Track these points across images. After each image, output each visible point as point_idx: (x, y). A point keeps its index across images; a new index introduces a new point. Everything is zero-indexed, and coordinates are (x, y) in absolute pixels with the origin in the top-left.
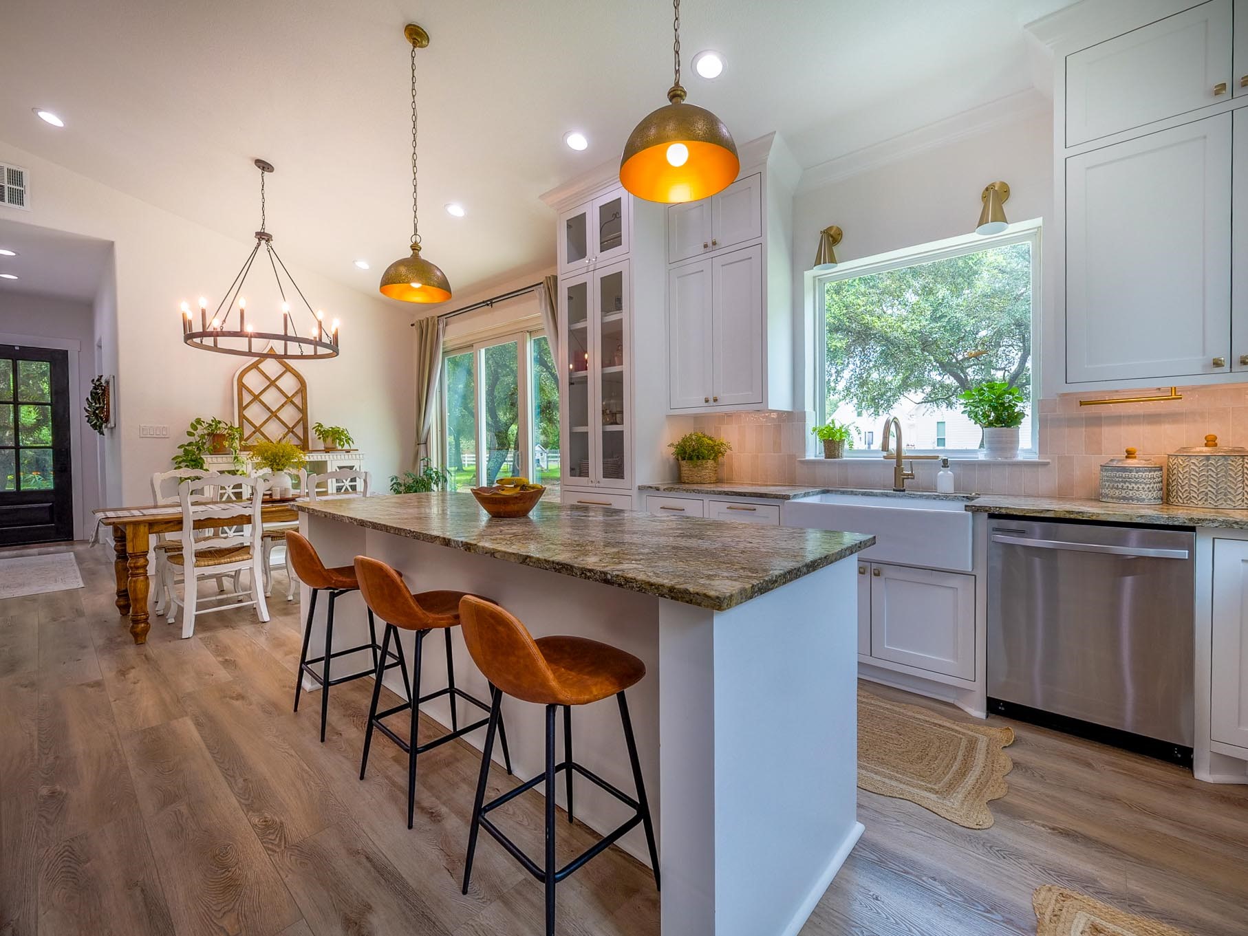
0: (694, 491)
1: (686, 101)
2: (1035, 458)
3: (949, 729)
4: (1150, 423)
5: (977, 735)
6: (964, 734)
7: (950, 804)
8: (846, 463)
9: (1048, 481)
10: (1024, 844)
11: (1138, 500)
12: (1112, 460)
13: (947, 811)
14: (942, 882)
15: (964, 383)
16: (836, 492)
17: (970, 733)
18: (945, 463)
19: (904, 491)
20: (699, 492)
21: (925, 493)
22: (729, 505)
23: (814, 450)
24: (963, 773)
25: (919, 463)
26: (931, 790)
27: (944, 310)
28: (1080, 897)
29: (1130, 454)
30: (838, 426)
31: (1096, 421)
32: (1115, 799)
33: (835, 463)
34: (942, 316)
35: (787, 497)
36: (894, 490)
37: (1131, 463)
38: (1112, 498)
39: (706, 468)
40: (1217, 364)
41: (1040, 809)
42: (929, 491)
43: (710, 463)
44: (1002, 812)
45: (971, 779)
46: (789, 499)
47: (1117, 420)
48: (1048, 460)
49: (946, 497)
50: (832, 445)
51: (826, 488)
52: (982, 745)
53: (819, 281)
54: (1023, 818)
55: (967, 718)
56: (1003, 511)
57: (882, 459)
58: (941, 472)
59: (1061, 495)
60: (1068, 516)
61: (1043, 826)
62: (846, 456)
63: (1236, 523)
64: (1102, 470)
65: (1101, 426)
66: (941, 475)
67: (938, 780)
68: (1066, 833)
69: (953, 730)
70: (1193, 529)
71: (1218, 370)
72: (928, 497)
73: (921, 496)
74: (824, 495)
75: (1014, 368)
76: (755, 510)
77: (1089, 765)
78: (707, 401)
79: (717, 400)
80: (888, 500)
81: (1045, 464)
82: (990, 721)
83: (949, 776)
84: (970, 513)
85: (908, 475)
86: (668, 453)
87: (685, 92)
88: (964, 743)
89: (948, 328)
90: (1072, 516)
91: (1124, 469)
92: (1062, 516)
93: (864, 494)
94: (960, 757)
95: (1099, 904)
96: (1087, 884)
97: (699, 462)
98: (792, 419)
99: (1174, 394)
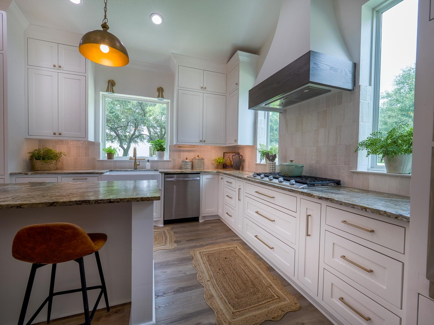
0: (52, 173)
1: (108, 31)
2: (168, 159)
3: (158, 231)
4: (188, 152)
5: (164, 230)
6: (161, 231)
7: (167, 246)
8: (116, 161)
9: (171, 165)
10: (184, 246)
11: (189, 168)
12: (184, 160)
13: (168, 248)
14: (175, 261)
15: (118, 135)
16: (115, 171)
17: (163, 230)
18: (148, 161)
19: (137, 169)
20: (56, 174)
21: (144, 170)
22: (73, 178)
23: (103, 156)
24: (166, 239)
25: (141, 161)
26: (162, 245)
27: (114, 110)
28: (196, 249)
29: (187, 159)
30: (112, 148)
31: (180, 151)
32: (192, 231)
33: (112, 161)
34: (113, 112)
35: (103, 173)
36: (134, 169)
37: (187, 160)
38: (184, 168)
39: (52, 164)
40: (201, 141)
41: (183, 239)
42: (144, 169)
43: (54, 162)
44: (177, 242)
45: (168, 239)
46: (103, 174)
47: (184, 151)
48: (171, 160)
49: (149, 170)
50: (110, 155)
51: (111, 170)
52: (166, 232)
53: (104, 96)
54: (181, 242)
55: (160, 228)
56: (168, 173)
57: (129, 160)
58: (147, 163)
59: (173, 168)
60: (181, 173)
61: (185, 241)
62: (115, 159)
63: (205, 172)
64: (182, 162)
65: (181, 152)
66: (147, 164)
67: (162, 243)
68: (189, 241)
69: (159, 231)
70: (199, 173)
71: (201, 142)
72: (145, 171)
73: (143, 170)
74: (110, 172)
75: (132, 133)
76: (87, 179)
77: (185, 227)
78: (55, 134)
79: (61, 134)
80: (133, 172)
81: (170, 161)
82: (165, 226)
83: (164, 241)
84: (161, 174)
85: (138, 164)
86: (27, 156)
87: (109, 28)
88: (163, 233)
89: (115, 117)
90: (182, 173)
91: (186, 162)
92: (180, 173)
93: (125, 171)
94: (164, 236)
95: (199, 249)
96: (195, 247)
97: (49, 161)
98: (95, 145)
99: (194, 146)
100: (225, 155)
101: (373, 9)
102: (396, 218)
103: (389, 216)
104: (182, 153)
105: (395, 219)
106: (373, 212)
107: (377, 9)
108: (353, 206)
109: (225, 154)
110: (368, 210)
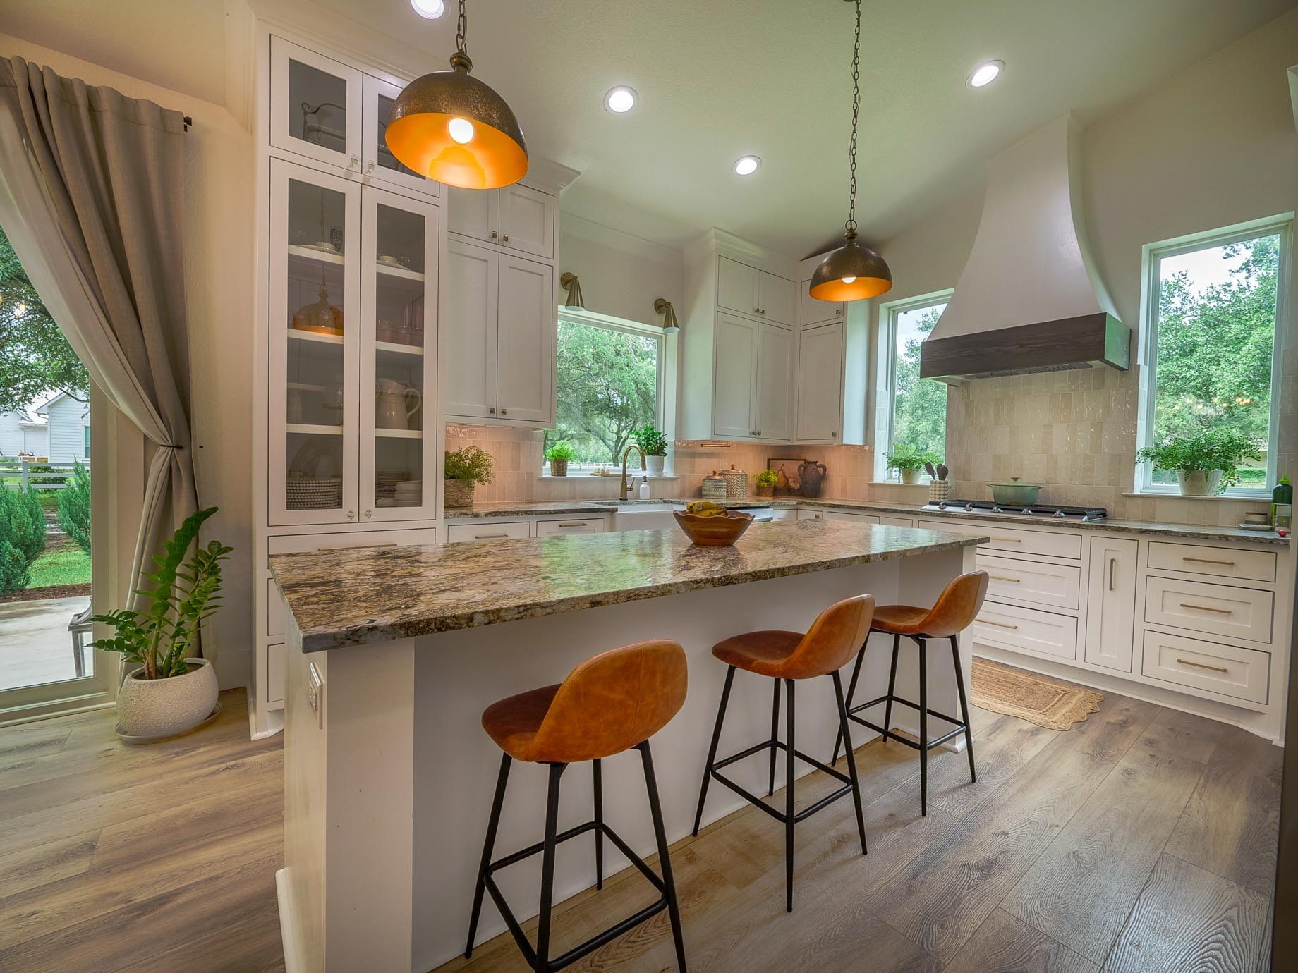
100: (771, 464)
101: (1151, 251)
102: (1271, 542)
103: (1261, 542)
104: (698, 461)
105: (1270, 544)
106: (1238, 541)
107: (1155, 252)
108: (1206, 536)
109: (771, 461)
110: (1230, 538)
